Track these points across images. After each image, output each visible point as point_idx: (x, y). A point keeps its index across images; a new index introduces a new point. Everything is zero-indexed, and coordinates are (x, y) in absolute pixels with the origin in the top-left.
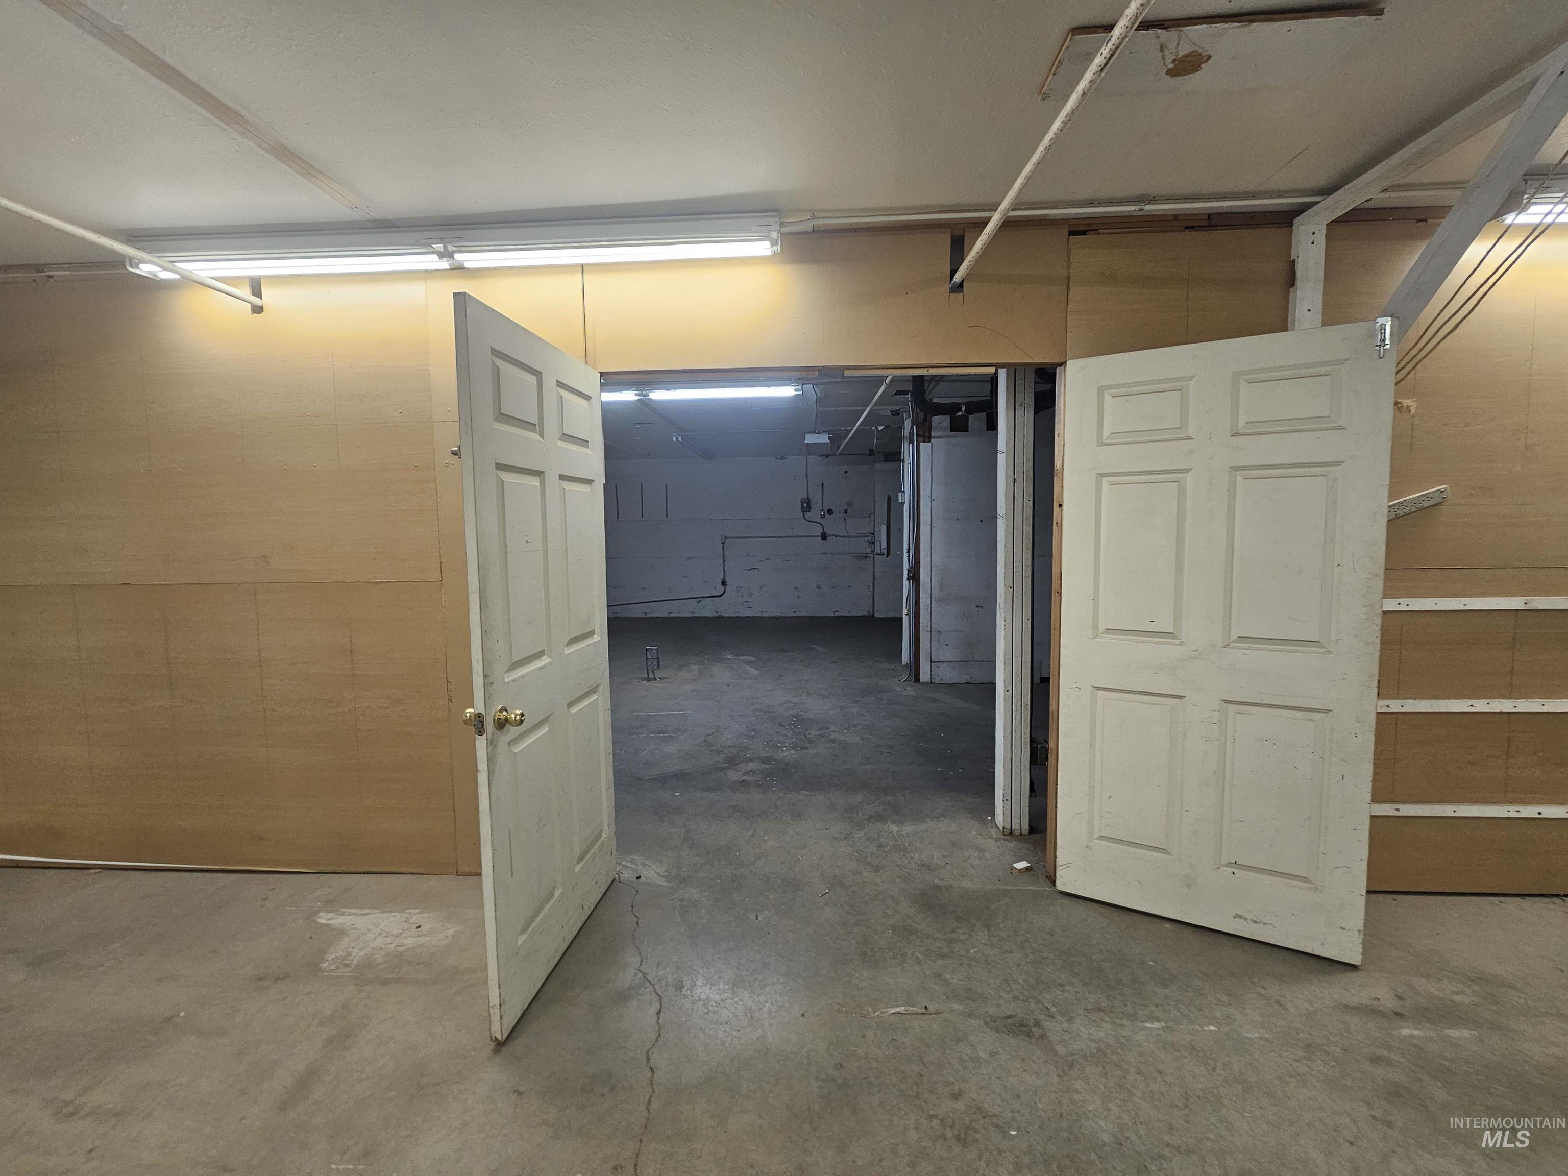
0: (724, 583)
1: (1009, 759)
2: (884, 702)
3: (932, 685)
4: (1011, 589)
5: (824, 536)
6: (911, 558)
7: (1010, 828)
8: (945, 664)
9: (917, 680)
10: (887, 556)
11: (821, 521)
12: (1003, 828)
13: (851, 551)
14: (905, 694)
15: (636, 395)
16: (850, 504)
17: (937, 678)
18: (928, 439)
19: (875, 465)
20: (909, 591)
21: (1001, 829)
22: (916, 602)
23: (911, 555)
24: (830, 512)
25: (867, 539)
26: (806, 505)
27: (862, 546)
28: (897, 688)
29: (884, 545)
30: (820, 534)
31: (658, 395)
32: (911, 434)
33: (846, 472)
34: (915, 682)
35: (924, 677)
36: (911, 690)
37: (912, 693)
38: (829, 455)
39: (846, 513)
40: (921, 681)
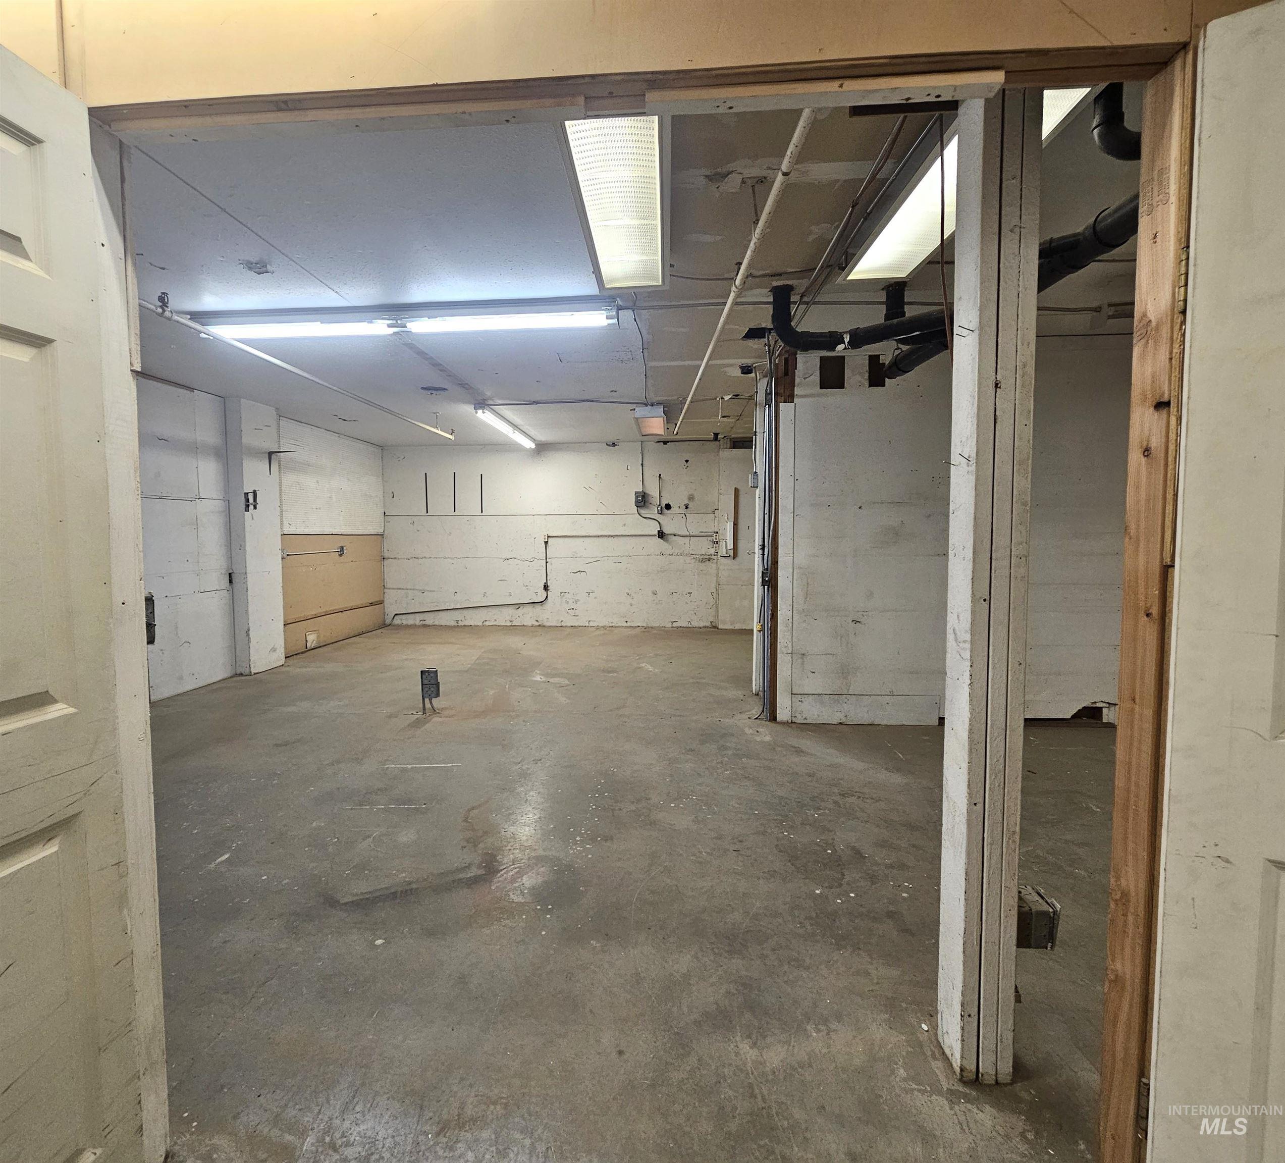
0: (546, 588)
1: (975, 935)
2: (730, 752)
3: (794, 726)
4: (986, 605)
5: (661, 535)
6: (766, 557)
7: (974, 1070)
8: (811, 697)
9: (773, 718)
10: (734, 558)
11: (657, 517)
12: (962, 1070)
13: (691, 552)
14: (758, 739)
15: (389, 326)
16: (691, 498)
17: (799, 716)
18: (790, 398)
19: (721, 452)
20: (763, 600)
21: (958, 1070)
22: (772, 615)
23: (766, 553)
24: (668, 507)
25: (710, 538)
26: (642, 500)
27: (704, 547)
28: (748, 731)
29: (730, 546)
30: (656, 532)
31: (420, 326)
32: (768, 394)
33: (687, 461)
34: (770, 720)
35: (783, 714)
36: (765, 734)
37: (768, 738)
38: (668, 442)
39: (687, 508)
40: (778, 719)
